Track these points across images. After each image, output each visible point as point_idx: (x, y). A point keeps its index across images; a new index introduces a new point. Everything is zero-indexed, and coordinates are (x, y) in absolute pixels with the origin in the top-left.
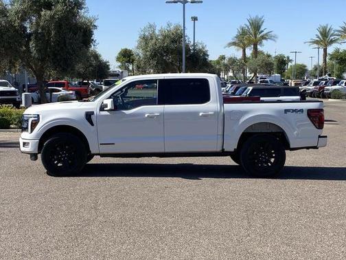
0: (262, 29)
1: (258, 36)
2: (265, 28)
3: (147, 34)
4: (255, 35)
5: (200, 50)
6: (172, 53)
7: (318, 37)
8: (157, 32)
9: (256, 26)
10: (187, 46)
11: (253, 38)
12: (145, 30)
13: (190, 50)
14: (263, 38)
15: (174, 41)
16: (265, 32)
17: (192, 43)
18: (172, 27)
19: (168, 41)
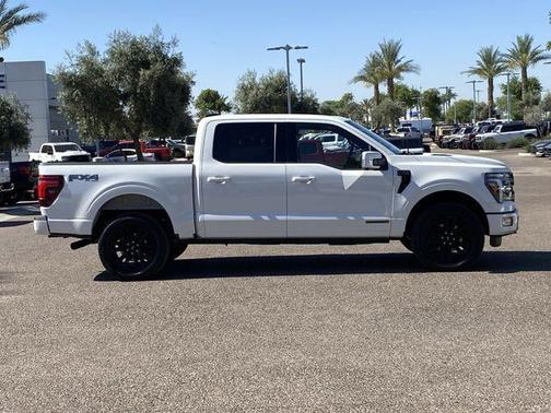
0: (399, 57)
1: (395, 67)
2: (403, 56)
3: (246, 83)
4: (390, 66)
5: (309, 100)
6: (276, 104)
7: (480, 64)
8: (257, 81)
9: (391, 53)
10: (293, 95)
11: (387, 70)
12: (243, 79)
13: (296, 99)
14: (400, 69)
15: (277, 90)
16: (403, 62)
17: (299, 91)
18: (275, 74)
19: (271, 91)
